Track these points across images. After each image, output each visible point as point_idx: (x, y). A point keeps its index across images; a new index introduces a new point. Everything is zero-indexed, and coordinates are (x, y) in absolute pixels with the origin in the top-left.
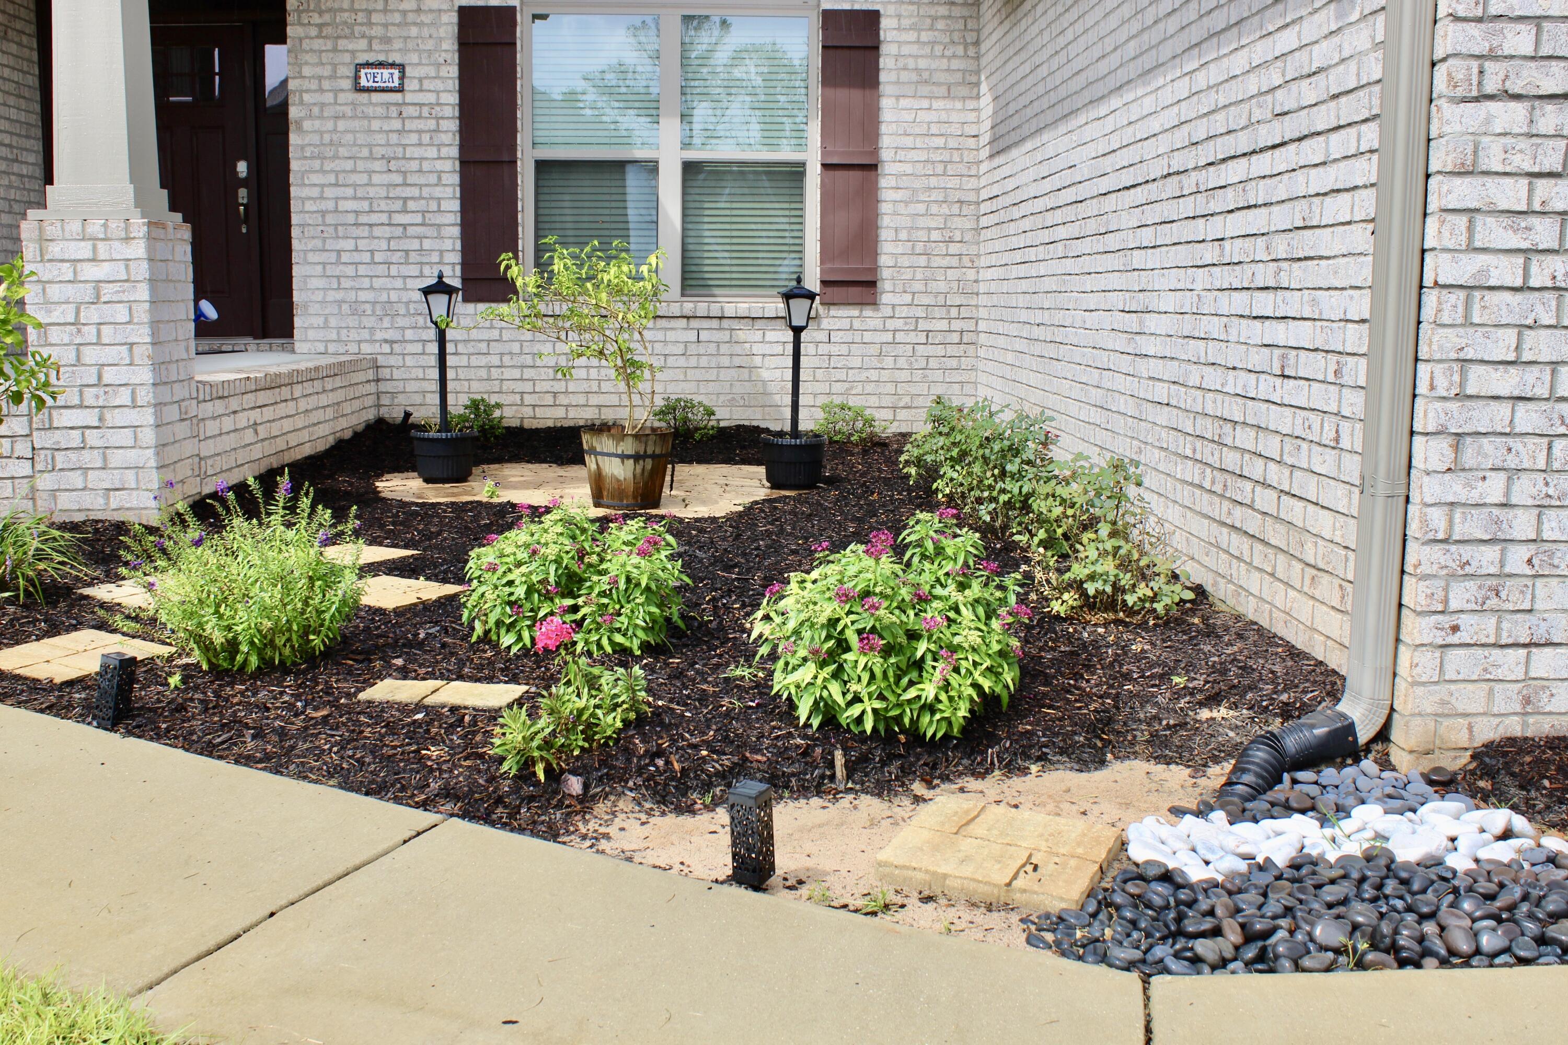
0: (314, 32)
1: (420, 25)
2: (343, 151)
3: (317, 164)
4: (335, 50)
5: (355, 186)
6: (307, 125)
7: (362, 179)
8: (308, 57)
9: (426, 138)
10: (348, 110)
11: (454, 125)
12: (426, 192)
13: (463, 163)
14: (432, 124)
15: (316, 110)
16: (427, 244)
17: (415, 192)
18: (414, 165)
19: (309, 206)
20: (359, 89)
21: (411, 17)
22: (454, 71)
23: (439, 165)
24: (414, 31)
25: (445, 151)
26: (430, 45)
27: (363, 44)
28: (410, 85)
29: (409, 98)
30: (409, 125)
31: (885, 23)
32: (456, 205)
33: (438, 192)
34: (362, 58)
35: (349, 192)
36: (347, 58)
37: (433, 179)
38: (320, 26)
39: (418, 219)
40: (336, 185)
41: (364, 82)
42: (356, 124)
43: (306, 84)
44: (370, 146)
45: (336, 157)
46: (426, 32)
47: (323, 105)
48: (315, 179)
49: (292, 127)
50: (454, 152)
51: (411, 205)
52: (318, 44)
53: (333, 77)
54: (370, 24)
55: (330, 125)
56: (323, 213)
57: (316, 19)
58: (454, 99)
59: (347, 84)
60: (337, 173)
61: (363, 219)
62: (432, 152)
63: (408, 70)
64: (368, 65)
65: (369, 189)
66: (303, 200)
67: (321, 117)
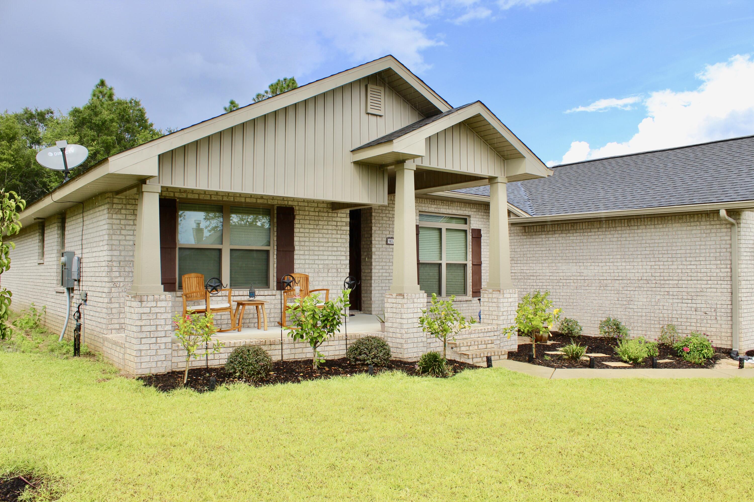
0: (378, 229)
2: (384, 260)
3: (378, 263)
4: (382, 234)
5: (386, 269)
6: (376, 253)
7: (387, 268)
10: (385, 249)
15: (378, 249)
19: (376, 275)
20: (387, 244)
27: (388, 232)
31: (482, 232)
34: (388, 236)
35: (385, 271)
36: (385, 236)
38: (379, 227)
40: (382, 269)
41: (389, 242)
42: (386, 253)
43: (376, 242)
44: (389, 259)
45: (382, 262)
47: (379, 248)
48: (377, 267)
49: (373, 254)
52: (379, 232)
53: (382, 241)
54: (389, 227)
55: (381, 253)
56: (379, 276)
57: (378, 225)
59: (385, 243)
60: (382, 266)
61: (388, 278)
64: (389, 238)
65: (389, 270)
66: (375, 273)
67: (379, 251)
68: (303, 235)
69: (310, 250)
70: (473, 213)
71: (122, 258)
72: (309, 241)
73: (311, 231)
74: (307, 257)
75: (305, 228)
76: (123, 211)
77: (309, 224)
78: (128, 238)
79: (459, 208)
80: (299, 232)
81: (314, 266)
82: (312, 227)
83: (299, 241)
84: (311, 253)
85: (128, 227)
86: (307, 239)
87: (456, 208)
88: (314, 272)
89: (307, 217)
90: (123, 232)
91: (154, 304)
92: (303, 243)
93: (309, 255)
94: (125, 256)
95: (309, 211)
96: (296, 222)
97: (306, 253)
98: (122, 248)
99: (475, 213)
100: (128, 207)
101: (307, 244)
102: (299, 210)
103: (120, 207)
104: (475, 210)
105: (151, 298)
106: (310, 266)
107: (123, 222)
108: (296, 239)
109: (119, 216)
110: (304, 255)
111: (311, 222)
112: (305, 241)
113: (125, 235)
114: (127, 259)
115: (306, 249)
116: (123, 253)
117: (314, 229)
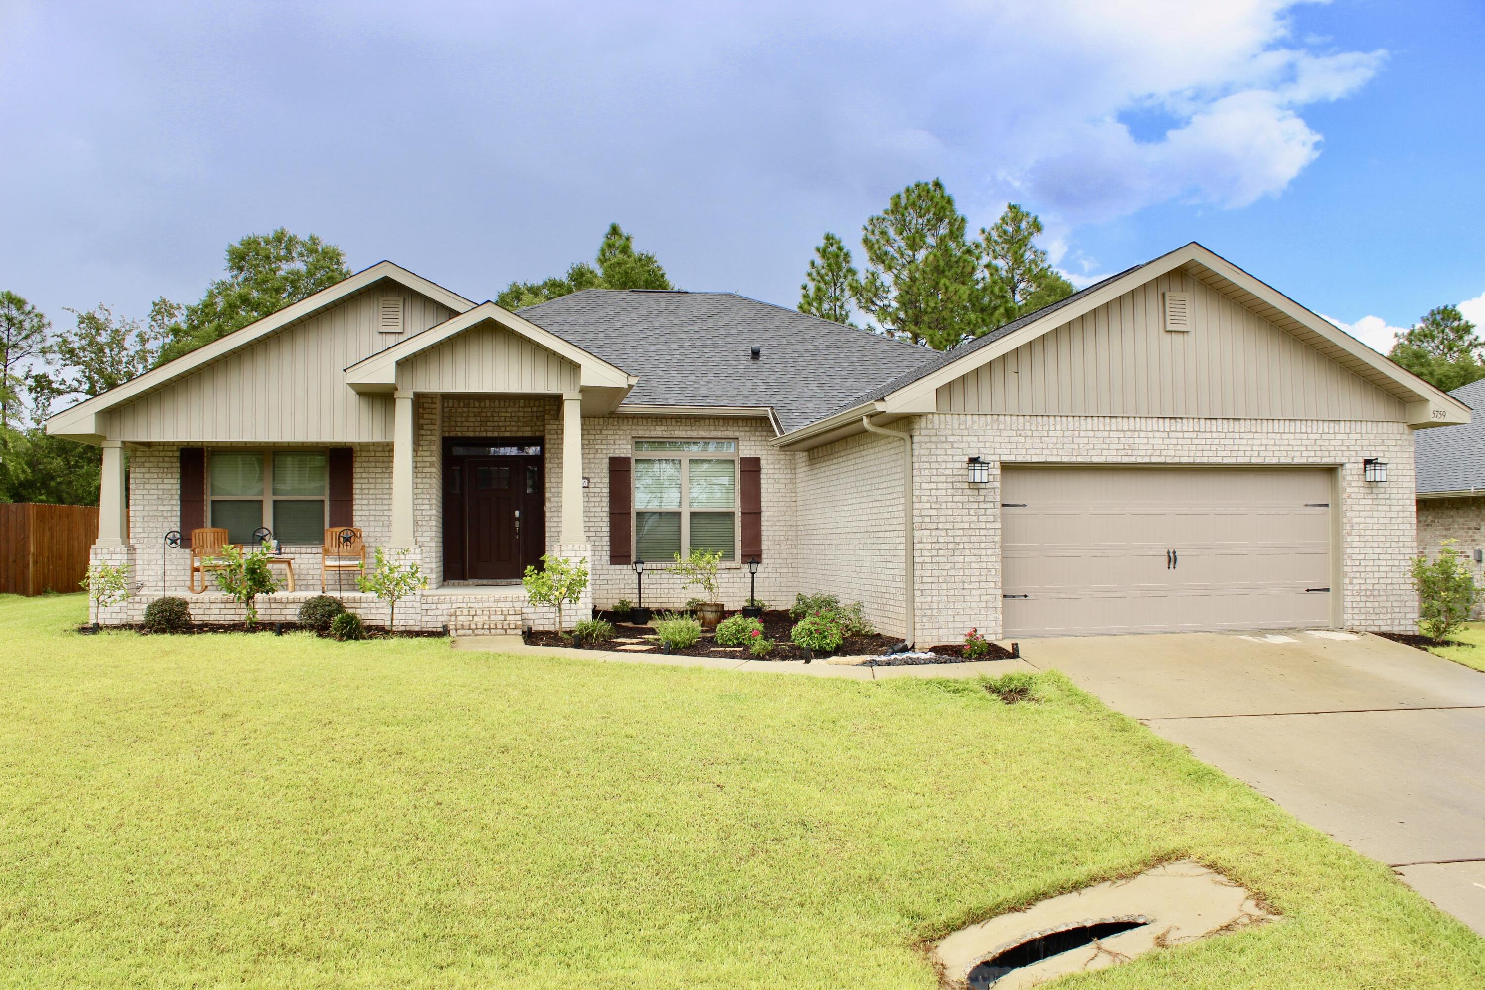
0: (556, 466)
1: (595, 463)
3: (556, 514)
6: (553, 500)
8: (553, 475)
9: (597, 504)
11: (607, 500)
12: (597, 524)
13: (611, 514)
14: (599, 499)
15: (556, 494)
16: (597, 543)
17: (593, 524)
18: (593, 514)
19: (553, 529)
21: (592, 461)
22: (607, 480)
23: (602, 514)
24: (593, 466)
25: (604, 509)
26: (598, 471)
28: (591, 485)
29: (591, 490)
30: (591, 500)
31: (762, 462)
32: (608, 529)
33: (601, 524)
37: (599, 519)
38: (558, 464)
39: (594, 534)
43: (553, 485)
46: (597, 466)
47: (559, 493)
48: (556, 519)
49: (547, 500)
50: (607, 509)
51: (591, 529)
52: (557, 470)
55: (561, 500)
56: (558, 532)
57: (557, 461)
58: (607, 490)
62: (599, 510)
63: (591, 480)
66: (551, 527)
67: (558, 497)
68: (366, 481)
69: (376, 499)
70: (743, 434)
71: (146, 513)
72: (375, 488)
73: (378, 475)
74: (372, 507)
75: (369, 473)
76: (147, 465)
77: (376, 467)
78: (152, 492)
79: (713, 428)
80: (361, 478)
81: (382, 518)
82: (380, 470)
83: (362, 489)
84: (378, 502)
85: (152, 481)
86: (372, 486)
87: (706, 428)
88: (383, 525)
89: (371, 459)
90: (147, 486)
91: (109, 557)
92: (366, 491)
93: (375, 505)
94: (149, 511)
95: (375, 452)
96: (356, 465)
97: (371, 502)
98: (145, 502)
99: (748, 434)
100: (152, 459)
101: (371, 491)
102: (361, 451)
103: (143, 460)
104: (748, 429)
105: (105, 551)
106: (377, 518)
107: (146, 476)
108: (355, 486)
109: (143, 470)
110: (368, 505)
111: (378, 465)
112: (369, 489)
113: (149, 489)
114: (151, 514)
115: (371, 497)
116: (147, 508)
117: (382, 472)
